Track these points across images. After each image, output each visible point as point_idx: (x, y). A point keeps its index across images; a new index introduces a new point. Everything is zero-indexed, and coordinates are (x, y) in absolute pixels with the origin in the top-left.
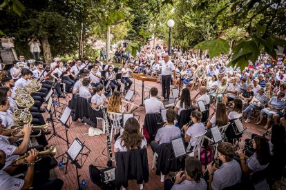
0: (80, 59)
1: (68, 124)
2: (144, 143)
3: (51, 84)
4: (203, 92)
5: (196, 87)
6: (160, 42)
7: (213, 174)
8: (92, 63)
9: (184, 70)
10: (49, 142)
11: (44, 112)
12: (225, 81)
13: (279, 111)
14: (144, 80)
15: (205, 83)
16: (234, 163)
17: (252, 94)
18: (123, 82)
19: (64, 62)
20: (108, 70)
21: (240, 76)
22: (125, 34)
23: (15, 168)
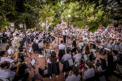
0: (36, 30)
1: (31, 53)
2: (58, 60)
3: (26, 39)
4: (81, 42)
5: (78, 40)
6: (65, 23)
7: (83, 73)
8: (40, 31)
9: (74, 33)
10: (25, 59)
11: (24, 49)
12: (90, 37)
13: (111, 49)
14: (59, 37)
15: (82, 38)
16: (92, 69)
17: (100, 42)
18: (51, 38)
19: (31, 31)
20: (46, 34)
21: (96, 35)
22: (52, 20)
23: (13, 68)
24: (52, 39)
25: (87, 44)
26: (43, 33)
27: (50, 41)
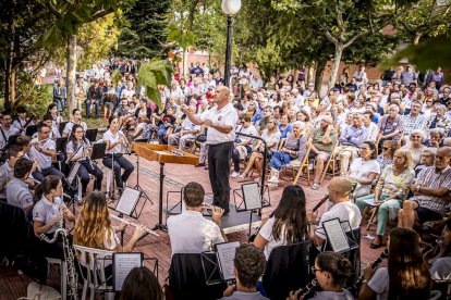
6: (200, 57)
14: (163, 161)
18: (108, 165)
20: (73, 138)
22: (113, 42)
24: (117, 172)
25: (387, 211)
26: (55, 129)
27: (98, 185)
